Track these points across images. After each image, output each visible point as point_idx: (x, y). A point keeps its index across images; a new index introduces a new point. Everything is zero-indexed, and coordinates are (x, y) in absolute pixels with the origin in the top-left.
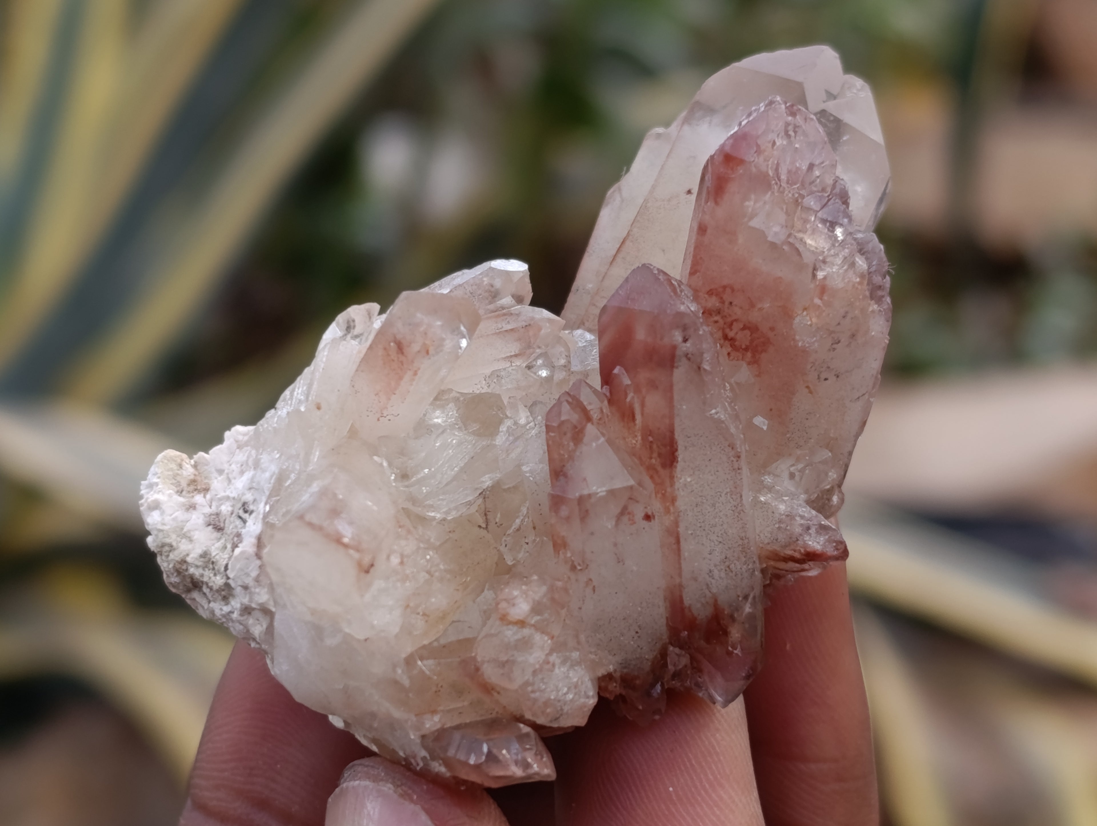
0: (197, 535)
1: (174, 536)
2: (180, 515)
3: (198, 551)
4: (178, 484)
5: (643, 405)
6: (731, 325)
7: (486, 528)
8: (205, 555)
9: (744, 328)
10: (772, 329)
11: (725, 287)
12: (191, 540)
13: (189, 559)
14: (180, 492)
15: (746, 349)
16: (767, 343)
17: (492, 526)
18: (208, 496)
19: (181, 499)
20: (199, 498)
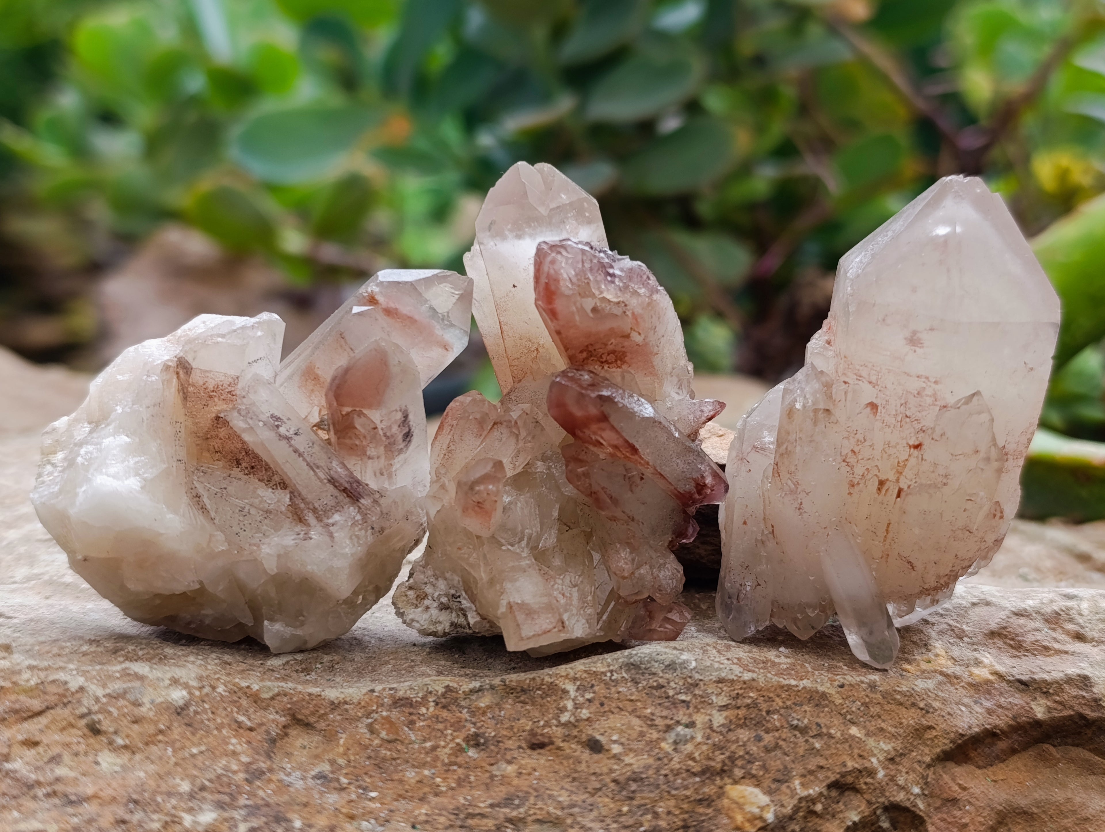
0: (441, 619)
1: (432, 627)
2: (426, 616)
3: (448, 625)
4: (413, 604)
5: (602, 438)
6: (601, 357)
7: (570, 528)
8: (452, 624)
9: (608, 354)
10: (623, 347)
11: (587, 346)
12: (440, 622)
13: (447, 631)
14: (417, 607)
15: (616, 361)
16: (624, 354)
17: (572, 526)
18: (430, 598)
19: (420, 609)
20: (427, 602)
